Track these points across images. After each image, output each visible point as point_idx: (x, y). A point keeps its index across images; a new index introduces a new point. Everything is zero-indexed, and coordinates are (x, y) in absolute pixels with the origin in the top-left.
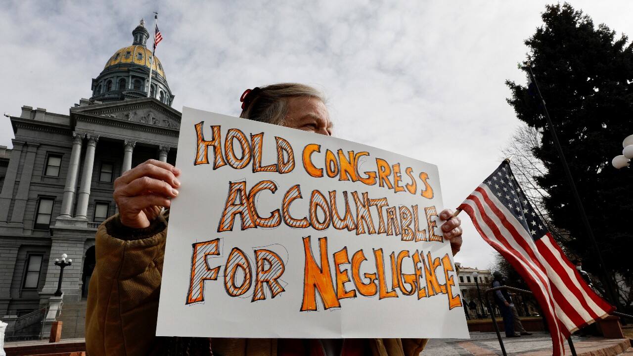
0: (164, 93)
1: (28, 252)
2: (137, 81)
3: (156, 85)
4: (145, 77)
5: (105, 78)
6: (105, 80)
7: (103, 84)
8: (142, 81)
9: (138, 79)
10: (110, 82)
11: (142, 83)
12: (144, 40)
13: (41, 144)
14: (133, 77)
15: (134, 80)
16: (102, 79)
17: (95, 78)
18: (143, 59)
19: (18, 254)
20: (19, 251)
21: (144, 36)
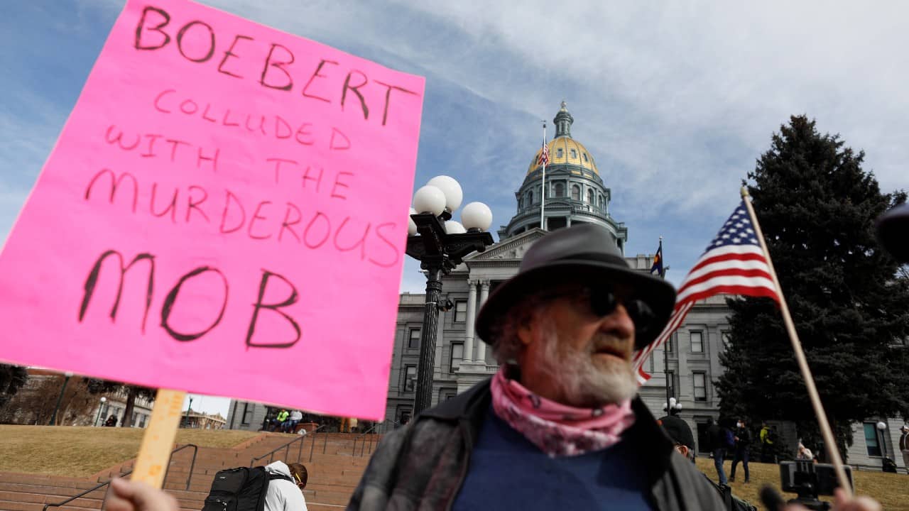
0: (593, 190)
1: (447, 394)
2: (557, 186)
3: (582, 184)
4: (567, 178)
5: (526, 189)
6: (526, 191)
7: (526, 196)
8: (563, 184)
9: (558, 183)
10: (531, 194)
11: (564, 187)
12: (566, 127)
13: (449, 293)
14: (553, 182)
15: (555, 184)
16: (524, 191)
17: (517, 191)
18: (564, 156)
19: (439, 396)
20: (440, 393)
21: (567, 122)
